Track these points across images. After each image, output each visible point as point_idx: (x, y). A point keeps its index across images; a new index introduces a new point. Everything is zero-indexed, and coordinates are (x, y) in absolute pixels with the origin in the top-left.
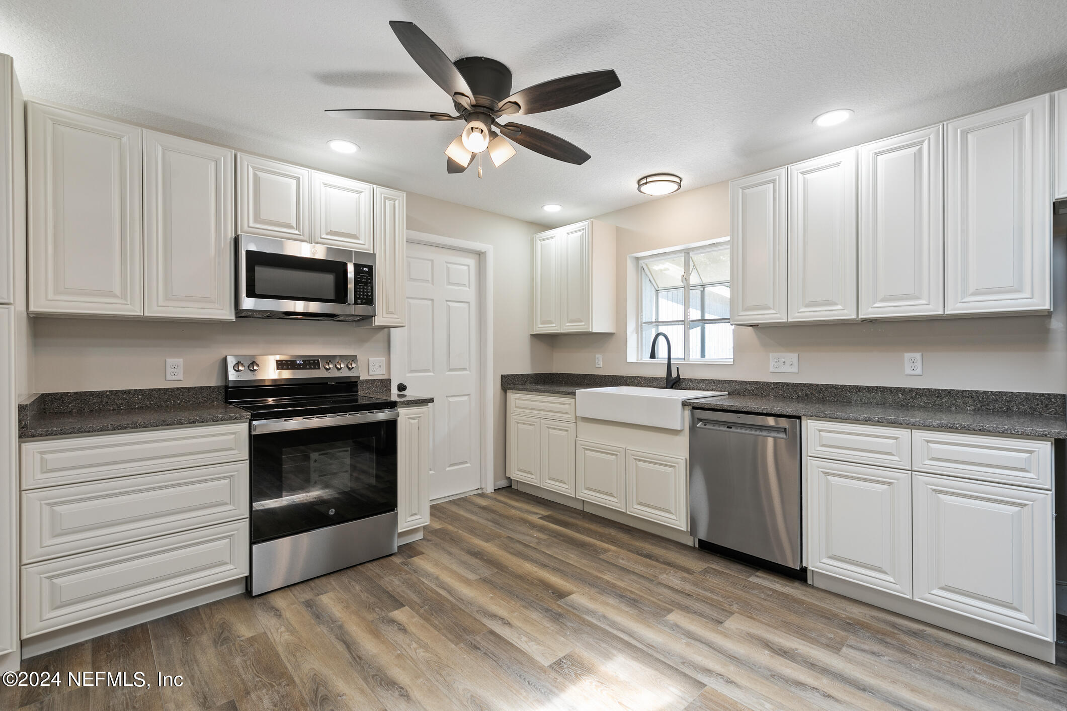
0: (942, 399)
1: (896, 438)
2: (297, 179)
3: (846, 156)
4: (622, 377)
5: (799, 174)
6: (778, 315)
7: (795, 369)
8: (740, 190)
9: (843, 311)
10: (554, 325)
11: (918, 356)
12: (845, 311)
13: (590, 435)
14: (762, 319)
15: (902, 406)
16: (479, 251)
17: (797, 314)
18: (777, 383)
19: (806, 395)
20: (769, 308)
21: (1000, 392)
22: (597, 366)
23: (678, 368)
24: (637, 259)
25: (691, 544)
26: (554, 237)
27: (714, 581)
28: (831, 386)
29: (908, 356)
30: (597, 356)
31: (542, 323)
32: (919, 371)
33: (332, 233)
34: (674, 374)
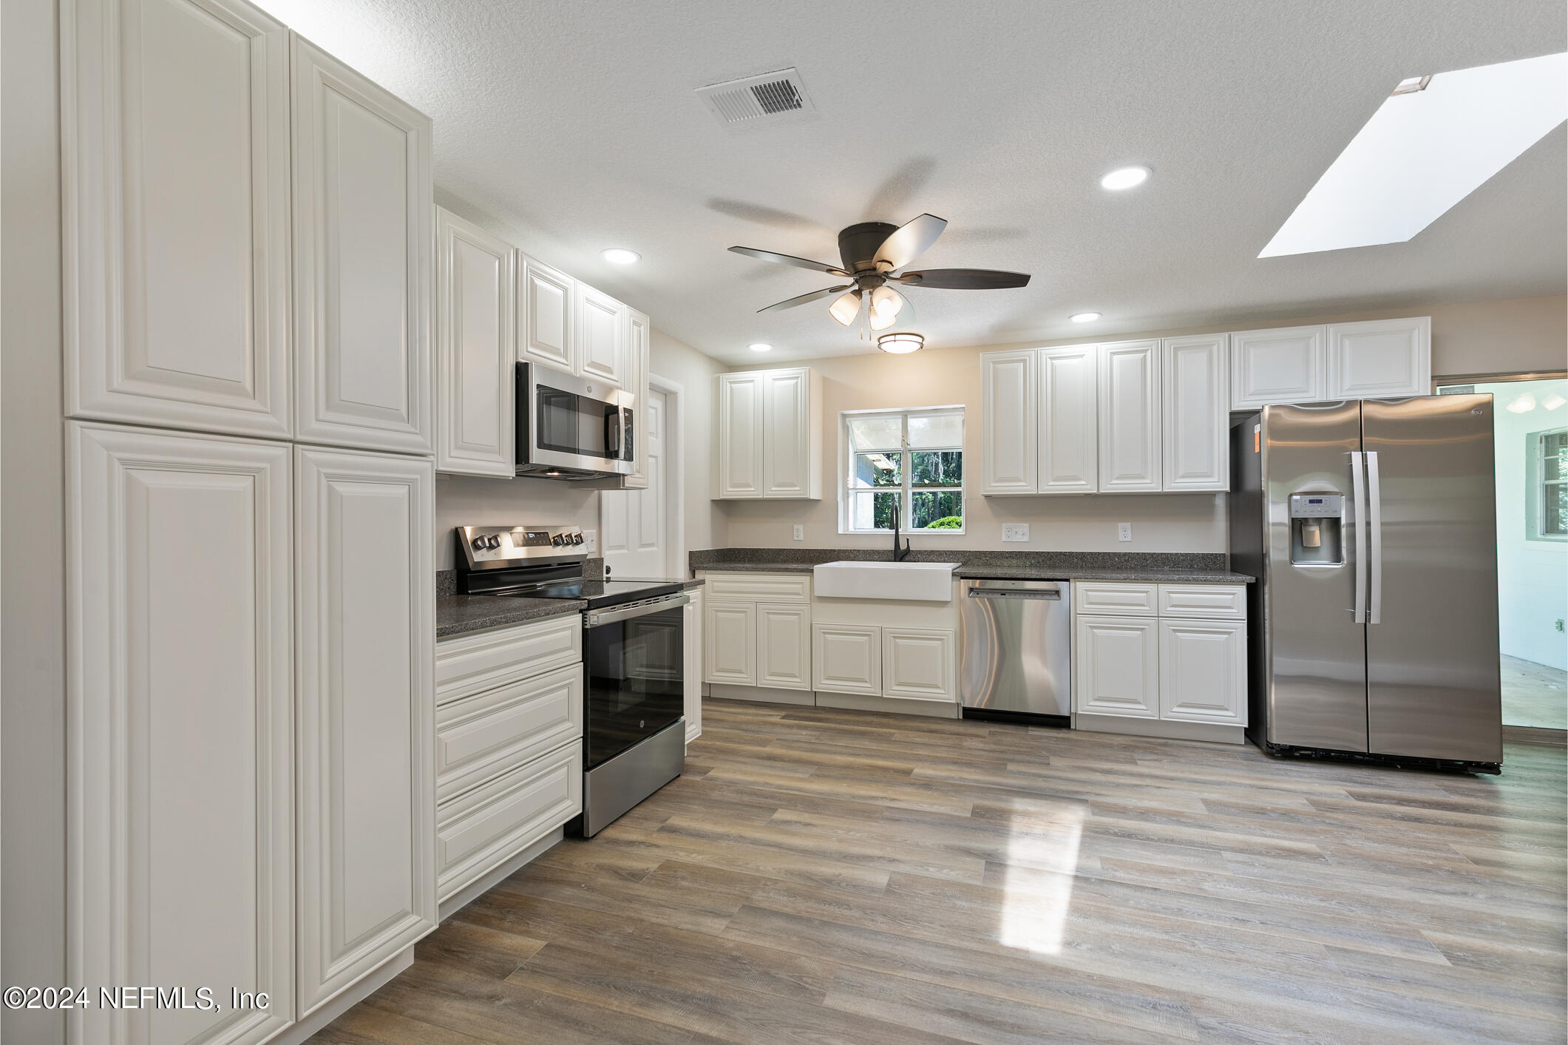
0: (1147, 560)
1: (1146, 592)
2: (565, 290)
3: (1089, 349)
4: (834, 551)
5: (1048, 359)
6: (1029, 487)
7: (1026, 539)
8: (991, 364)
9: (1084, 486)
10: (753, 489)
11: (1128, 525)
12: (1088, 487)
13: (829, 617)
14: (1006, 491)
15: (1118, 568)
16: (666, 390)
17: (1047, 487)
18: (1011, 552)
19: (1038, 562)
20: (1020, 481)
21: (1186, 554)
22: (795, 538)
23: (908, 540)
24: (844, 416)
25: (954, 716)
26: (753, 381)
27: (1008, 739)
28: (1061, 553)
29: (1121, 525)
30: (796, 526)
31: (732, 487)
32: (1129, 539)
33: (593, 365)
34: (903, 546)
